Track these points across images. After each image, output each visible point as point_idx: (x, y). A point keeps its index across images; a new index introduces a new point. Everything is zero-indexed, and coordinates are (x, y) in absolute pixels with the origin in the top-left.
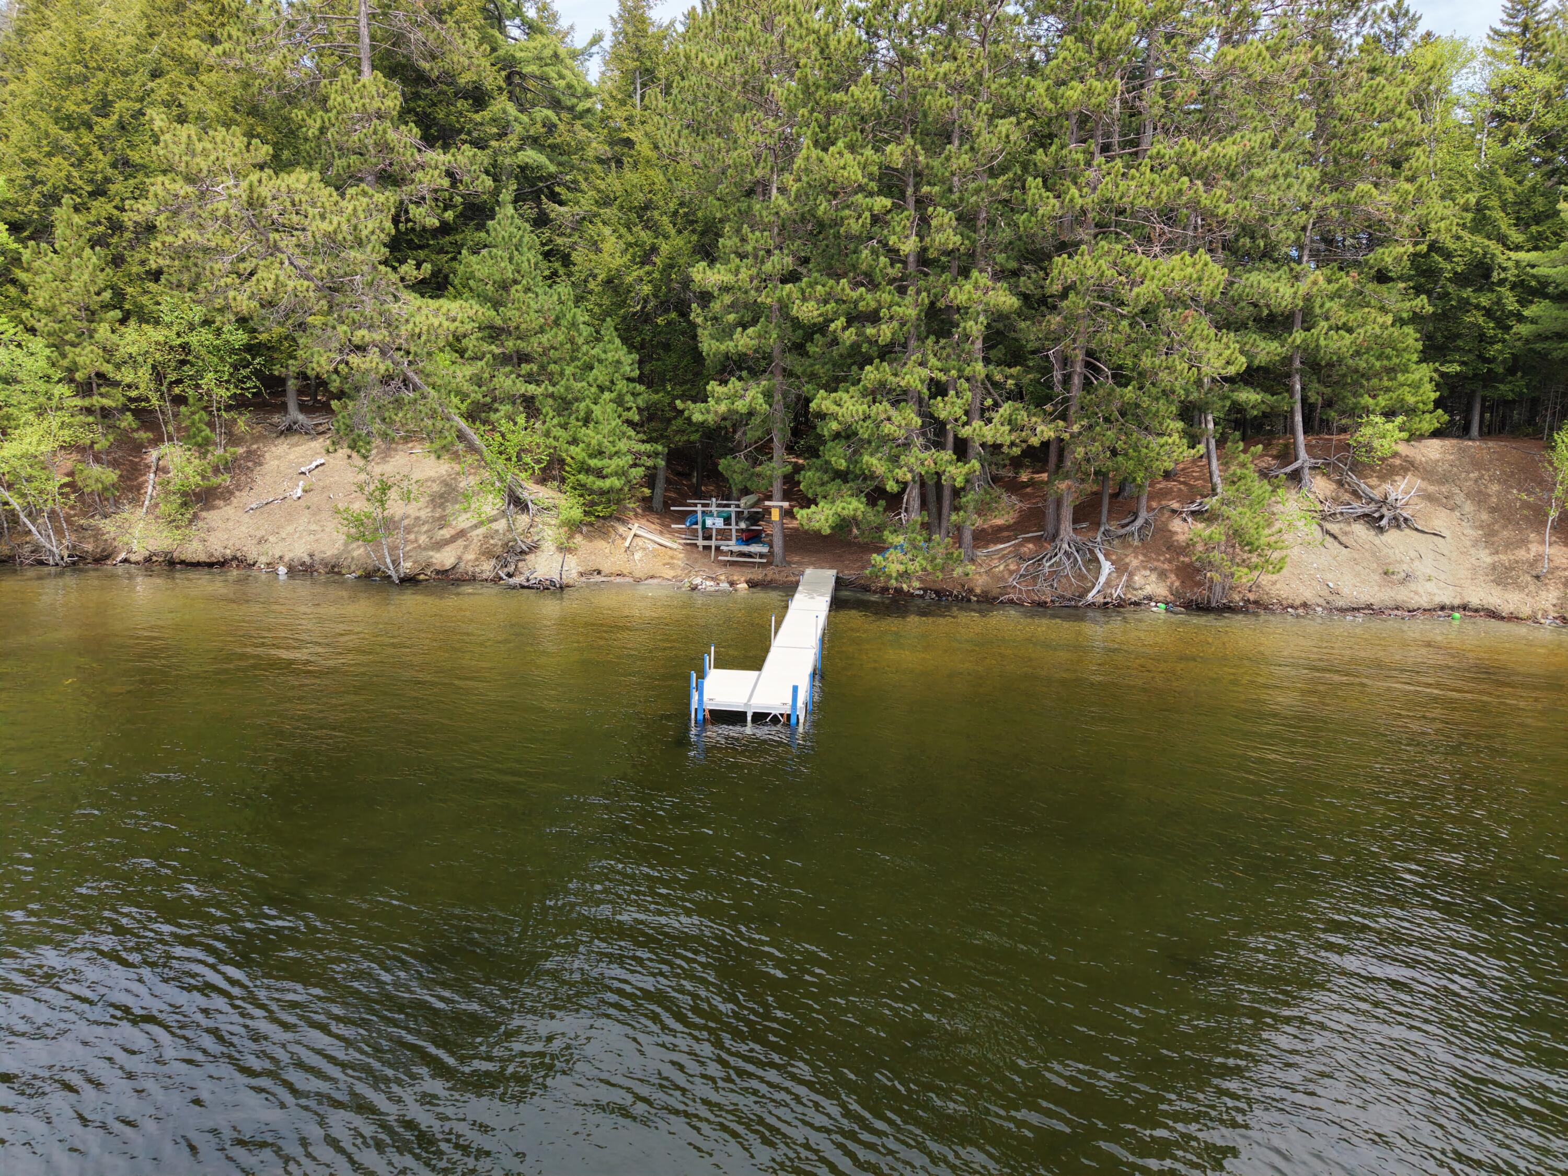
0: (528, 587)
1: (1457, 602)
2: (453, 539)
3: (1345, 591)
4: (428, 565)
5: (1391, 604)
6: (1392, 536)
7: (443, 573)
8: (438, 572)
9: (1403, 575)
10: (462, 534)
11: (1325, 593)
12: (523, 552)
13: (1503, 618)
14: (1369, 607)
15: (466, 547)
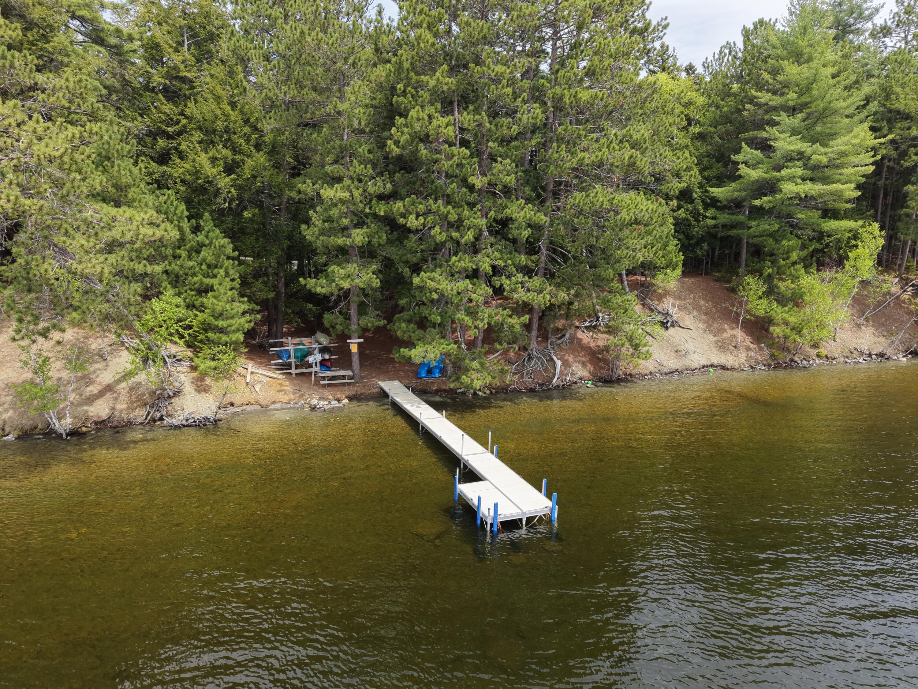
0: (188, 426)
1: (709, 363)
2: (101, 394)
3: (665, 363)
4: (87, 419)
5: (683, 367)
6: (671, 331)
7: (101, 424)
8: (96, 423)
9: (684, 352)
10: (109, 388)
11: (657, 365)
12: (169, 397)
13: (728, 369)
14: (677, 370)
15: (116, 399)
